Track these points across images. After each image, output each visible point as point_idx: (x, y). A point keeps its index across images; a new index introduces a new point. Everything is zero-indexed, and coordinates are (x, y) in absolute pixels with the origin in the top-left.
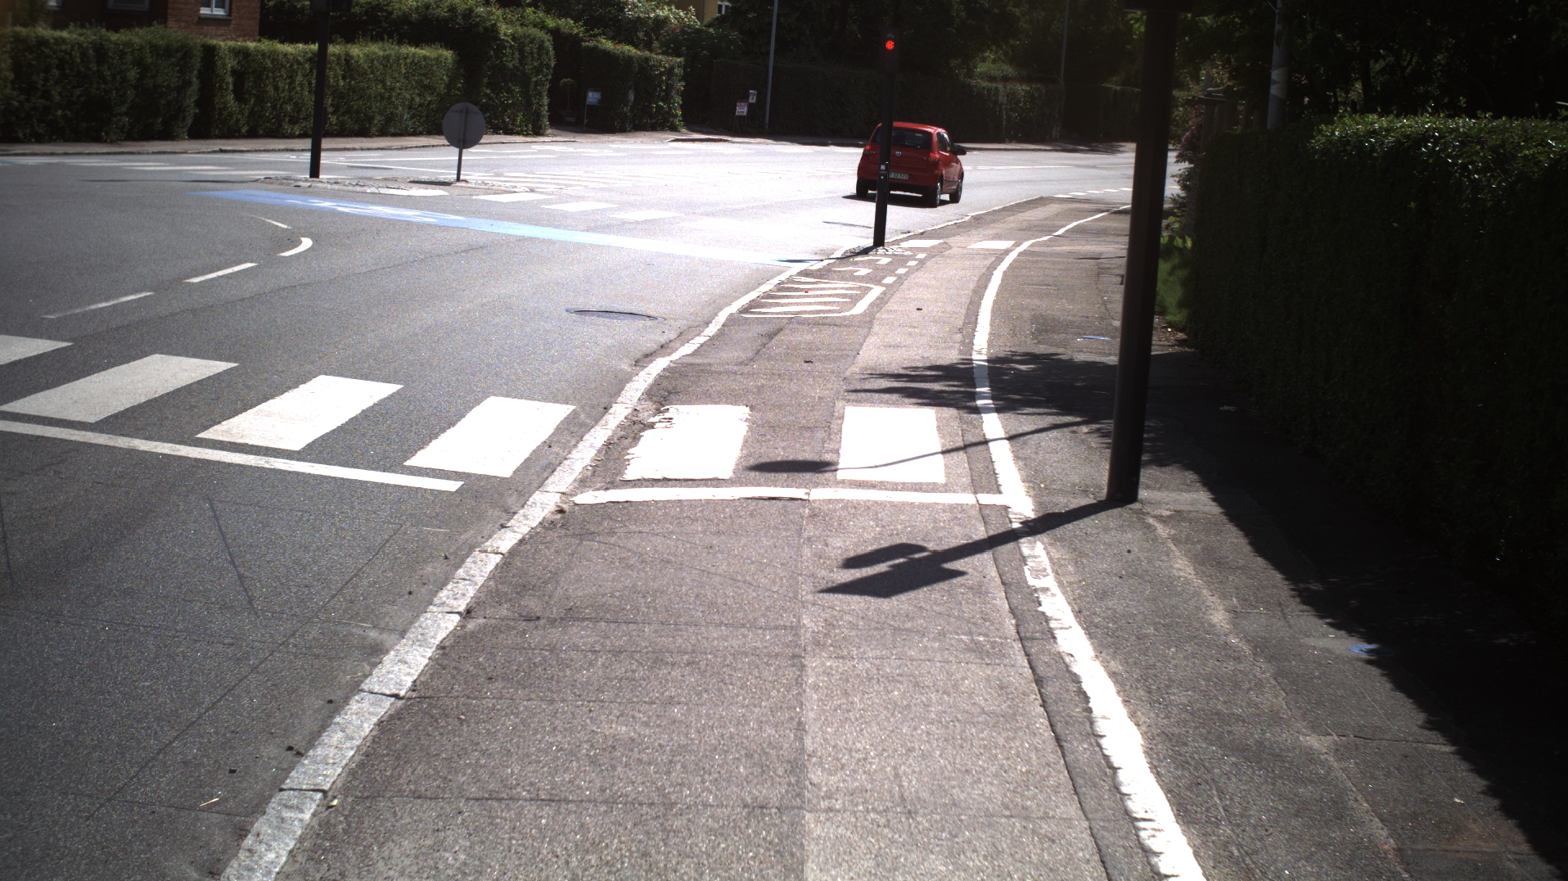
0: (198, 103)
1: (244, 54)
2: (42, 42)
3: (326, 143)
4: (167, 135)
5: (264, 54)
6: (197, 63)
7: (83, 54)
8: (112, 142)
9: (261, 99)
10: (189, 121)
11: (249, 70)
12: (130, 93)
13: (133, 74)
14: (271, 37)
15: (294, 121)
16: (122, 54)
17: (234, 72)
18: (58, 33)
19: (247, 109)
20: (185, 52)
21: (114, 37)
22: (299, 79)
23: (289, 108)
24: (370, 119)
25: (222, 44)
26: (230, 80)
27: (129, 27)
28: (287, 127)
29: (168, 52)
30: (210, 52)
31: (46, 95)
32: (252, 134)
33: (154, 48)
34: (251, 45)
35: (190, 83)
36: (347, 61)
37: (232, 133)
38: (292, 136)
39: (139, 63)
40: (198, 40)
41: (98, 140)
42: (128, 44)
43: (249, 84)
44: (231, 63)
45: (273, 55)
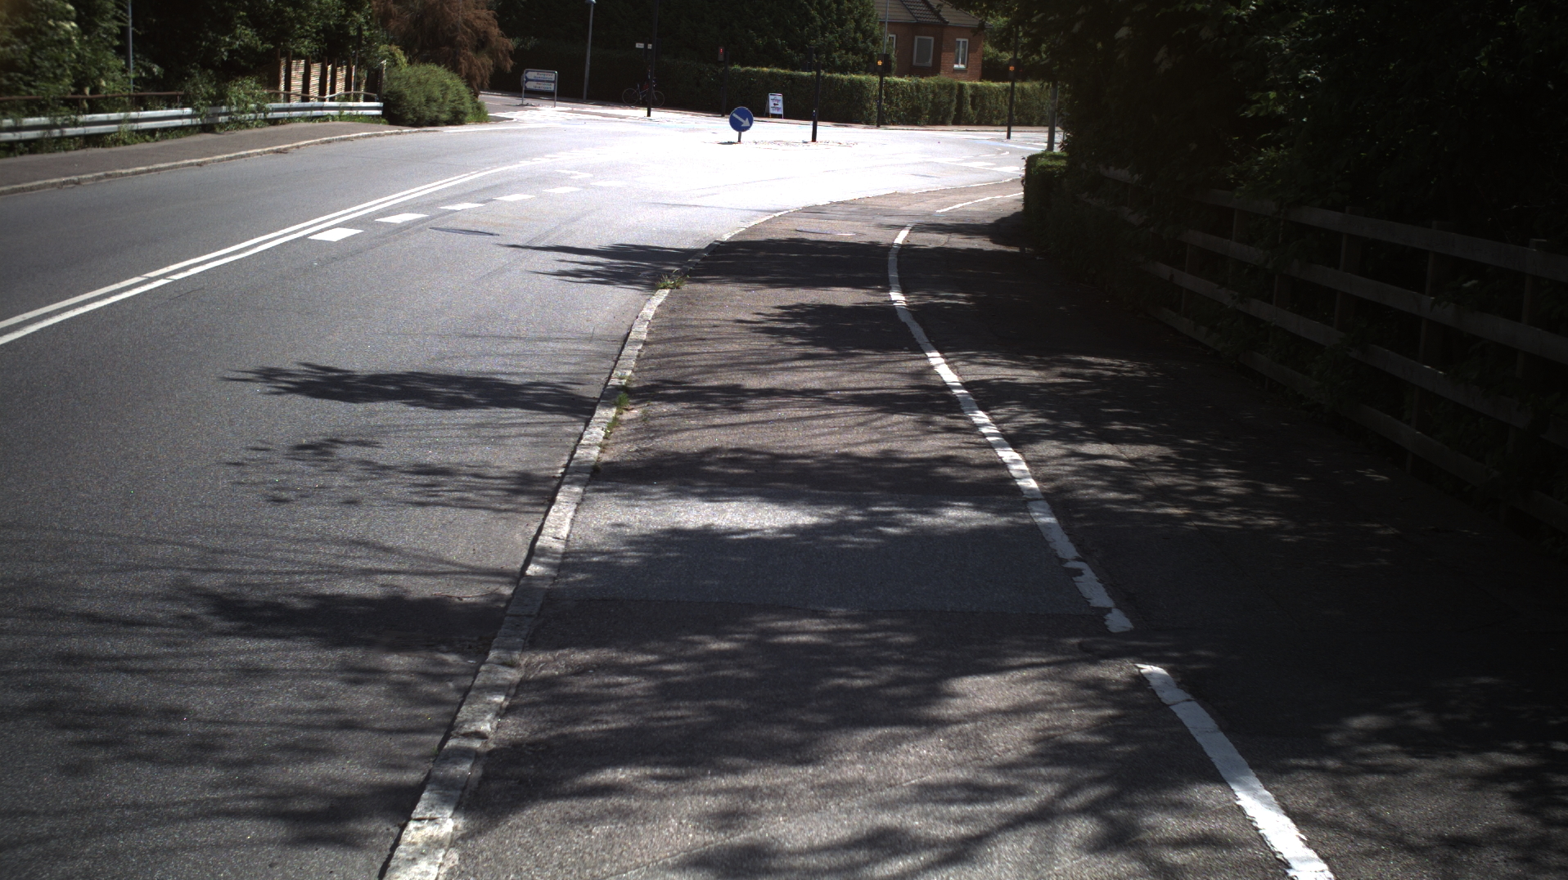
0: (956, 110)
1: (974, 87)
2: (896, 84)
3: (1013, 128)
4: (943, 123)
5: (985, 87)
6: (956, 92)
7: (911, 89)
8: (922, 126)
9: (983, 108)
10: (952, 117)
11: (978, 94)
12: (930, 105)
13: (931, 96)
14: (988, 80)
15: (998, 118)
16: (926, 88)
17: (971, 96)
18: (901, 80)
19: (976, 112)
20: (951, 87)
21: (923, 81)
22: (1000, 98)
23: (995, 113)
24: (1034, 118)
25: (967, 83)
26: (969, 99)
27: (927, 76)
28: (995, 121)
29: (943, 87)
30: (961, 87)
31: (897, 105)
32: (979, 124)
33: (939, 85)
34: (979, 83)
35: (953, 101)
36: (1023, 90)
37: (969, 123)
38: (996, 125)
39: (933, 92)
40: (956, 82)
41: (916, 124)
42: (929, 84)
43: (977, 101)
44: (970, 92)
45: (989, 88)
